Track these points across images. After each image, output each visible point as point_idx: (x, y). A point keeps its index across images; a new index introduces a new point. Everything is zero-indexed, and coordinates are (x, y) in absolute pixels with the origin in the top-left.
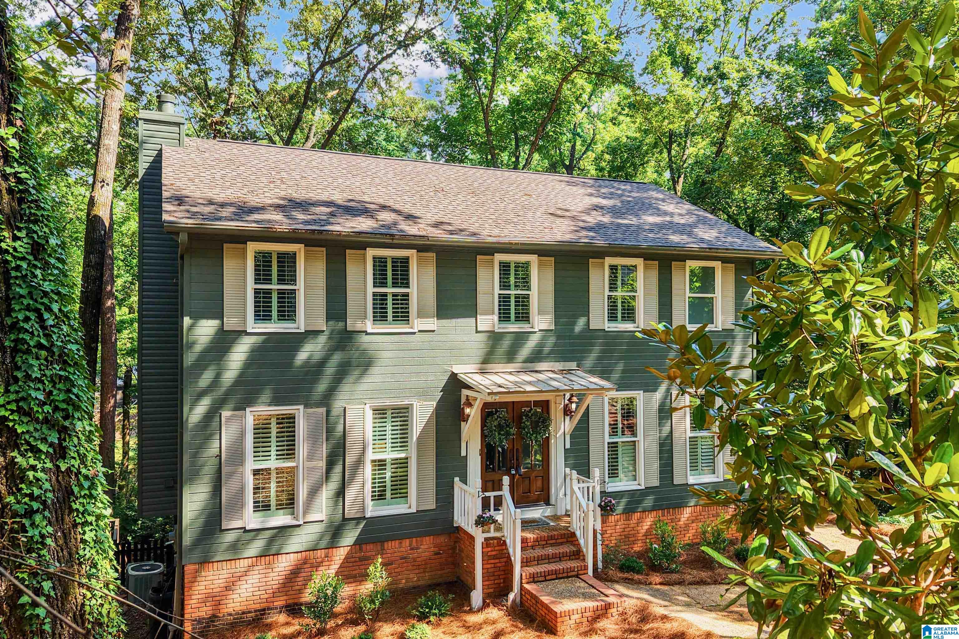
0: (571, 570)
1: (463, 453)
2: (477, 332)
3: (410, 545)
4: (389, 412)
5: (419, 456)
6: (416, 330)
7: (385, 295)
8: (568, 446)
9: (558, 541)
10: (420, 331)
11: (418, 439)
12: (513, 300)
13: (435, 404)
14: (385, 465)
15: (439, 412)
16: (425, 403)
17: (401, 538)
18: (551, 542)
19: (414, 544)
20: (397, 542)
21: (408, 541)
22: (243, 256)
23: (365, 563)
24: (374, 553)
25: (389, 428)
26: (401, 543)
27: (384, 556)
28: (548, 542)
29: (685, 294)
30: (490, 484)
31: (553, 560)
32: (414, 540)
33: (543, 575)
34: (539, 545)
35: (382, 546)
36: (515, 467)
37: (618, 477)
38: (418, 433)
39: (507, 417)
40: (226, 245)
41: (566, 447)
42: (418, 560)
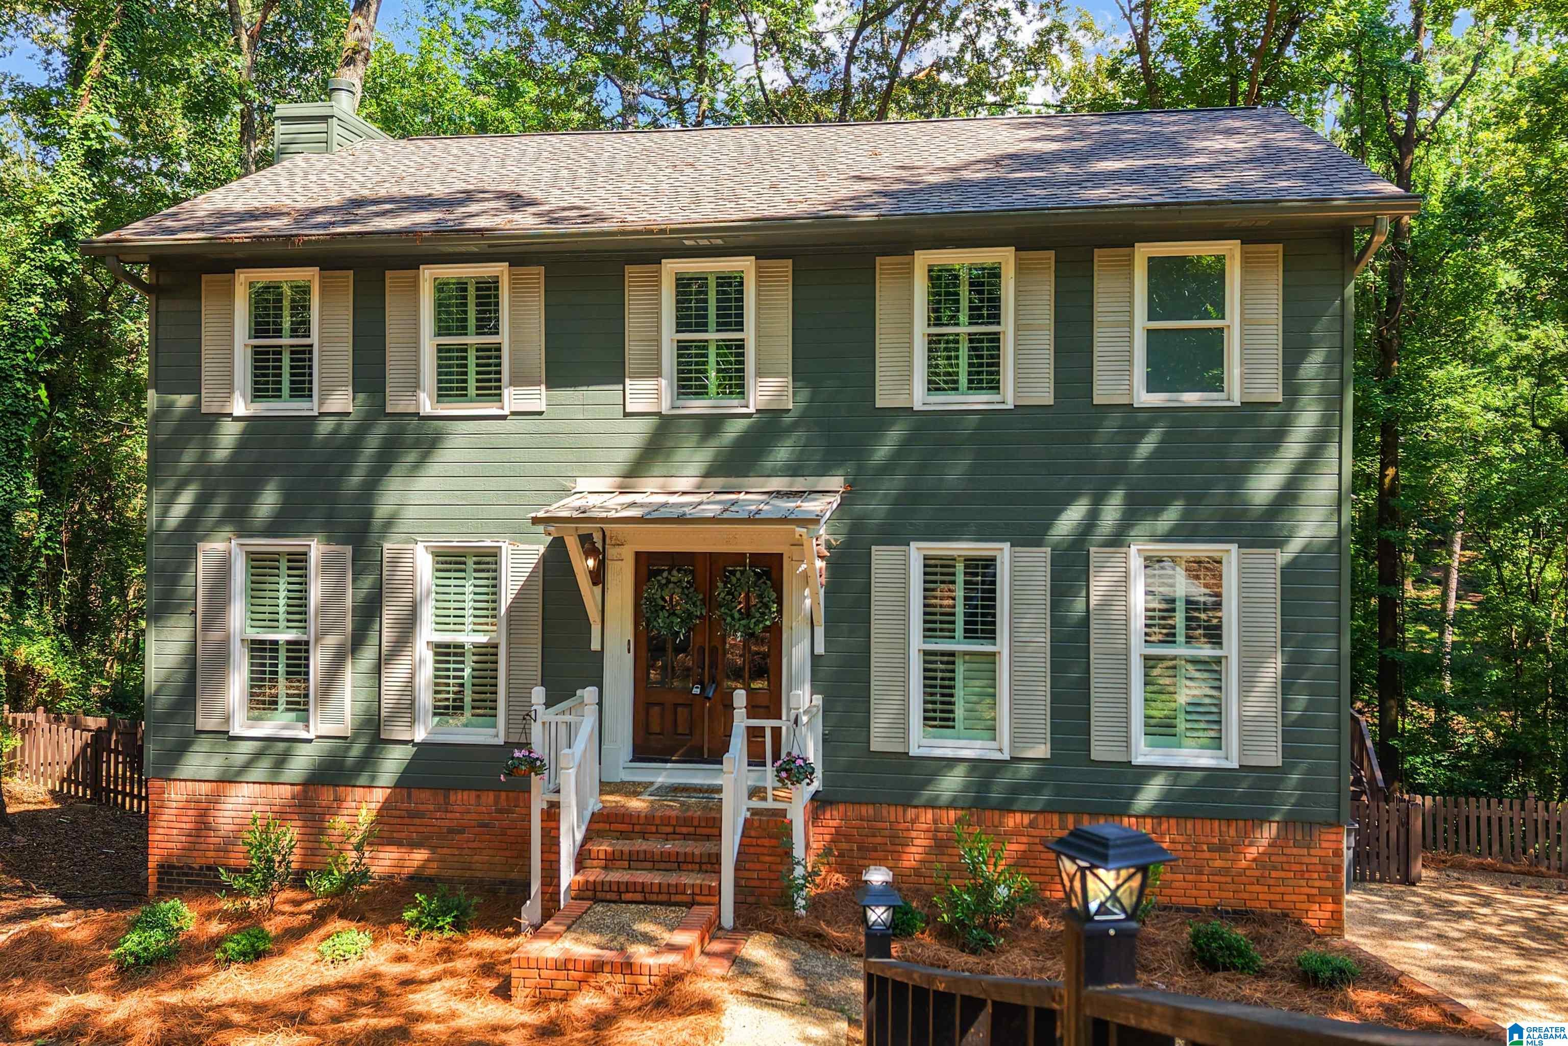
1: (595, 646)
2: (626, 415)
3: (496, 802)
4: (470, 561)
5: (510, 644)
6: (506, 412)
7: (464, 349)
8: (820, 649)
9: (699, 831)
10: (513, 413)
11: (510, 609)
12: (712, 351)
13: (542, 549)
14: (463, 655)
15: (546, 560)
16: (522, 547)
17: (480, 789)
19: (503, 803)
20: (473, 794)
21: (491, 794)
22: (229, 293)
23: (417, 821)
24: (431, 807)
25: (469, 589)
26: (478, 797)
27: (449, 815)
28: (678, 830)
29: (1130, 324)
30: (656, 710)
31: (663, 865)
32: (503, 795)
33: (615, 888)
34: (657, 833)
35: (447, 797)
36: (706, 681)
37: (953, 727)
38: (509, 601)
39: (688, 582)
40: (205, 277)
41: (816, 652)
42: (509, 832)
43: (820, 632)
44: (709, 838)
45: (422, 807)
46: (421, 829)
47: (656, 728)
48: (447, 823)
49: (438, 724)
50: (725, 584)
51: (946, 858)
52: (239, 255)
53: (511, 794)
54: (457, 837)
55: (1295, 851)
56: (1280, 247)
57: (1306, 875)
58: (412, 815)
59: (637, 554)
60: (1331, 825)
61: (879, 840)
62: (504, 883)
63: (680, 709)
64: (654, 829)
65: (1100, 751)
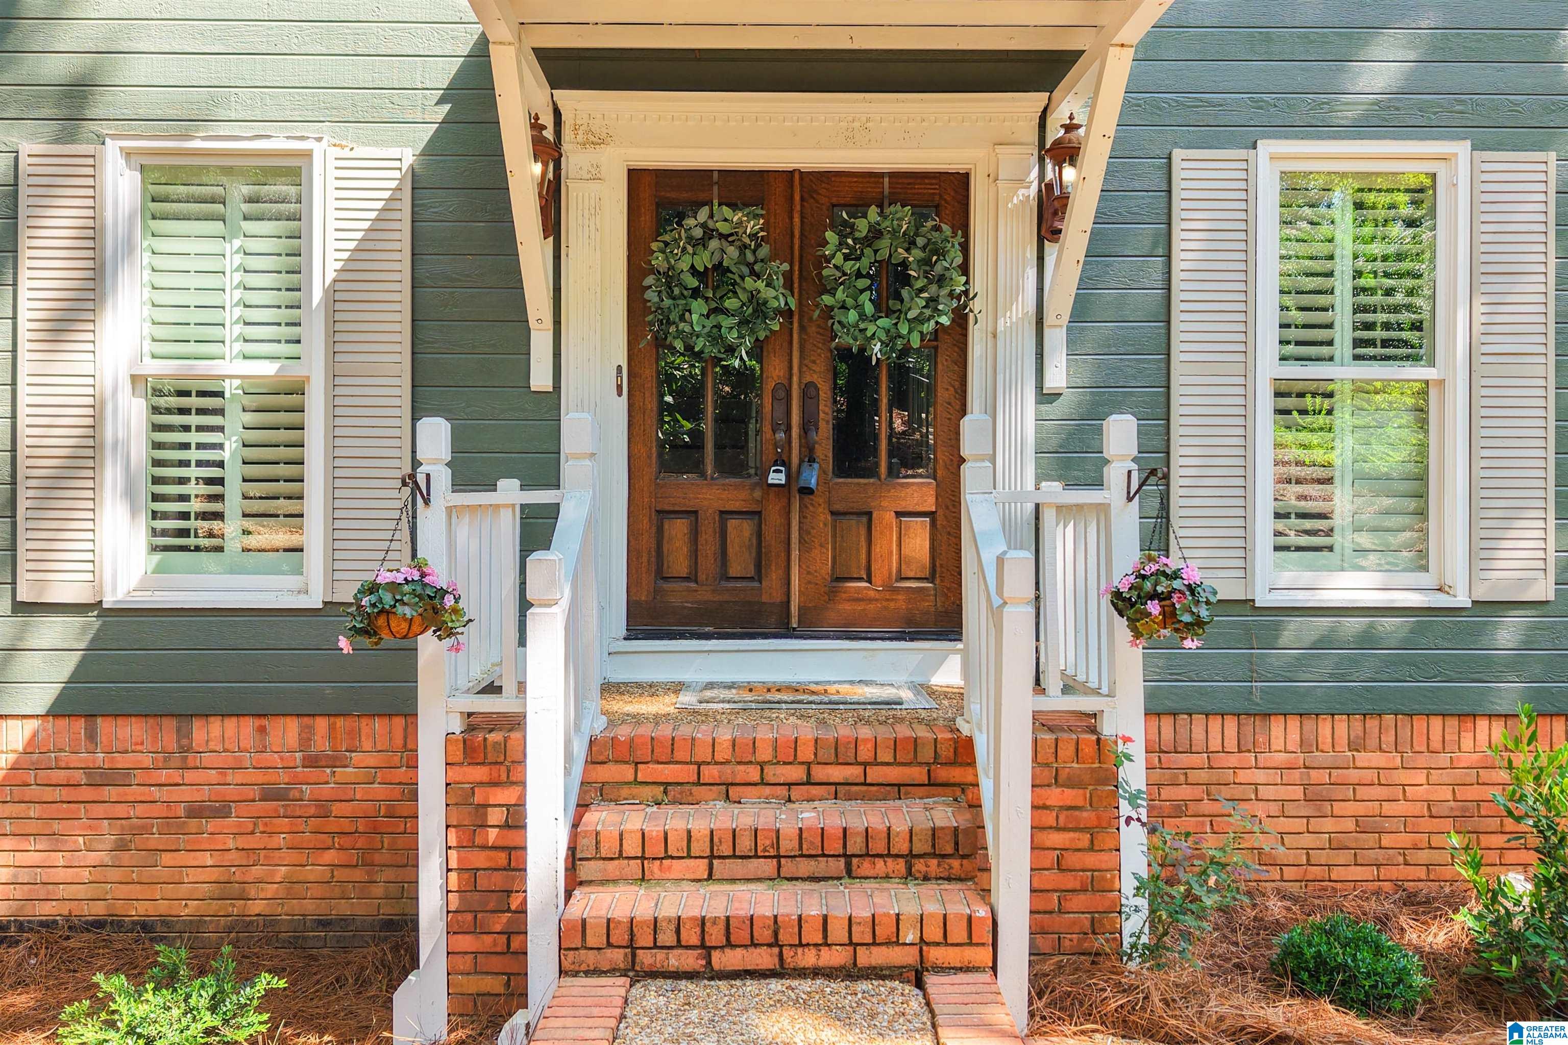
0: (883, 931)
1: (540, 379)
3: (305, 741)
4: (236, 191)
5: (333, 376)
8: (1056, 380)
9: (875, 774)
11: (333, 295)
13: (409, 157)
14: (219, 410)
15: (422, 184)
16: (360, 151)
17: (265, 712)
18: (837, 773)
19: (321, 744)
20: (249, 725)
21: (293, 724)
23: (106, 793)
24: (147, 760)
25: (232, 260)
26: (262, 730)
27: (190, 776)
28: (820, 773)
30: (678, 529)
31: (805, 867)
32: (322, 724)
33: (691, 936)
34: (763, 783)
35: (184, 734)
36: (795, 460)
37: (1330, 549)
38: (331, 276)
41: (1049, 386)
42: (336, 808)
43: (1056, 340)
44: (899, 789)
45: (122, 761)
46: (121, 810)
47: (679, 563)
48: (186, 794)
49: (159, 569)
51: (1328, 825)
53: (340, 722)
54: (211, 825)
58: (98, 778)
59: (635, 176)
62: (324, 924)
63: (732, 524)
64: (753, 774)
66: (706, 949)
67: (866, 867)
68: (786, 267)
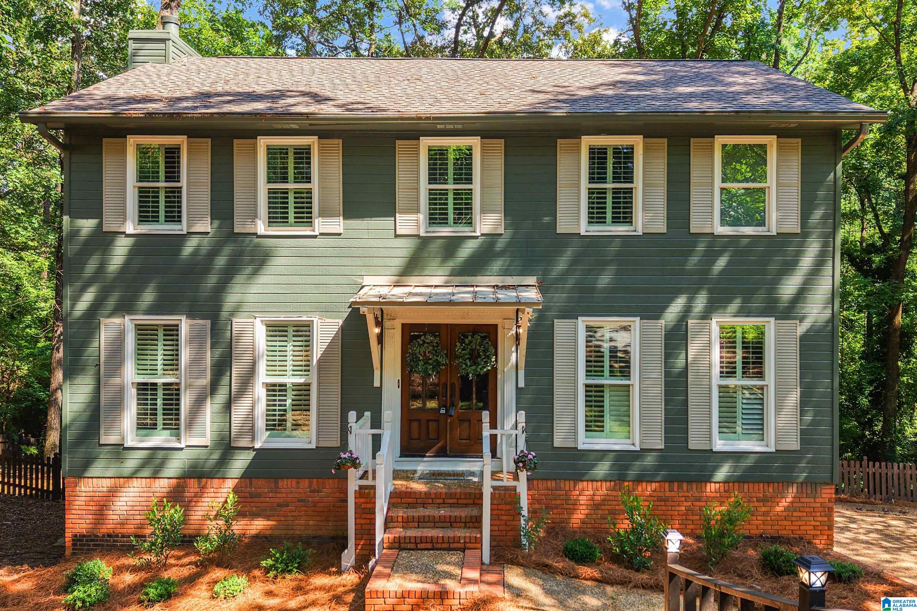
0: (456, 540)
1: (377, 384)
2: (397, 236)
3: (310, 487)
4: (291, 330)
5: (319, 383)
6: (317, 233)
7: (286, 192)
8: (522, 384)
9: (460, 501)
10: (321, 234)
11: (319, 361)
12: (451, 197)
13: (341, 322)
14: (286, 390)
15: (344, 330)
16: (327, 320)
17: (299, 477)
18: (451, 501)
19: (315, 486)
20: (294, 481)
21: (307, 481)
22: (123, 151)
23: (255, 500)
24: (266, 490)
25: (290, 348)
26: (298, 482)
27: (278, 495)
28: (446, 501)
29: (712, 184)
30: (415, 425)
32: (315, 481)
33: (413, 541)
34: (433, 503)
35: (276, 483)
36: (448, 406)
37: (603, 431)
38: (319, 356)
39: (437, 343)
40: (105, 140)
41: (519, 386)
42: (319, 505)
43: (521, 373)
44: (466, 505)
45: (259, 490)
46: (258, 505)
47: (415, 435)
48: (277, 500)
49: (269, 436)
50: (461, 344)
52: (131, 125)
53: (320, 480)
54: (285, 509)
55: (807, 500)
56: (799, 140)
57: (813, 514)
58: (252, 496)
59: (403, 325)
60: (828, 484)
61: (559, 502)
62: (315, 537)
63: (430, 423)
64: (431, 502)
65: (693, 444)
66: (416, 543)
67: (454, 525)
68: (446, 352)
